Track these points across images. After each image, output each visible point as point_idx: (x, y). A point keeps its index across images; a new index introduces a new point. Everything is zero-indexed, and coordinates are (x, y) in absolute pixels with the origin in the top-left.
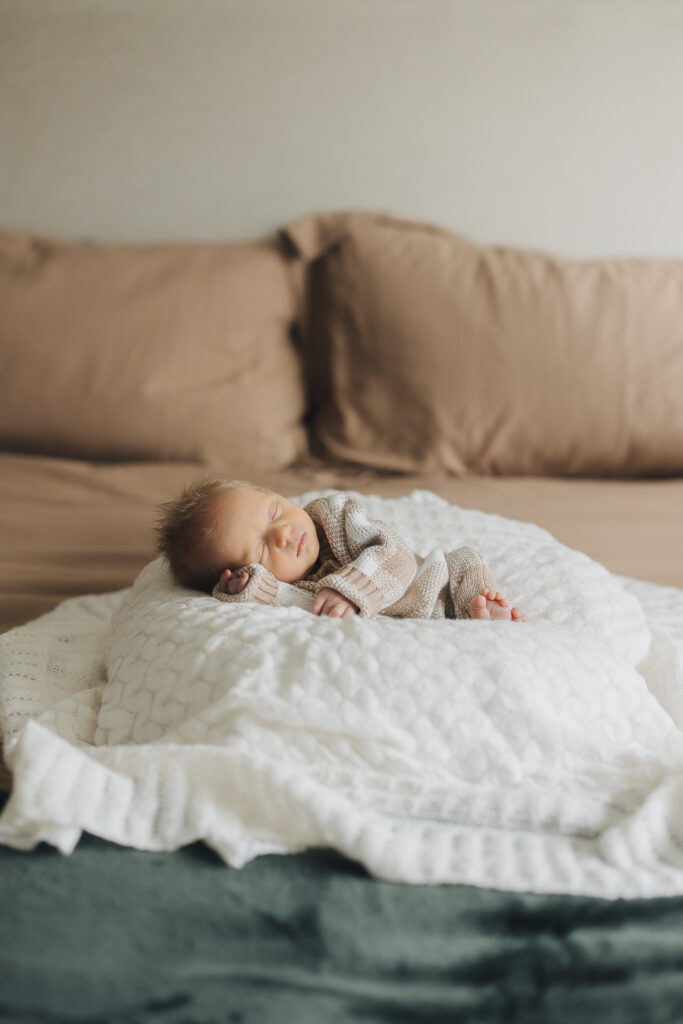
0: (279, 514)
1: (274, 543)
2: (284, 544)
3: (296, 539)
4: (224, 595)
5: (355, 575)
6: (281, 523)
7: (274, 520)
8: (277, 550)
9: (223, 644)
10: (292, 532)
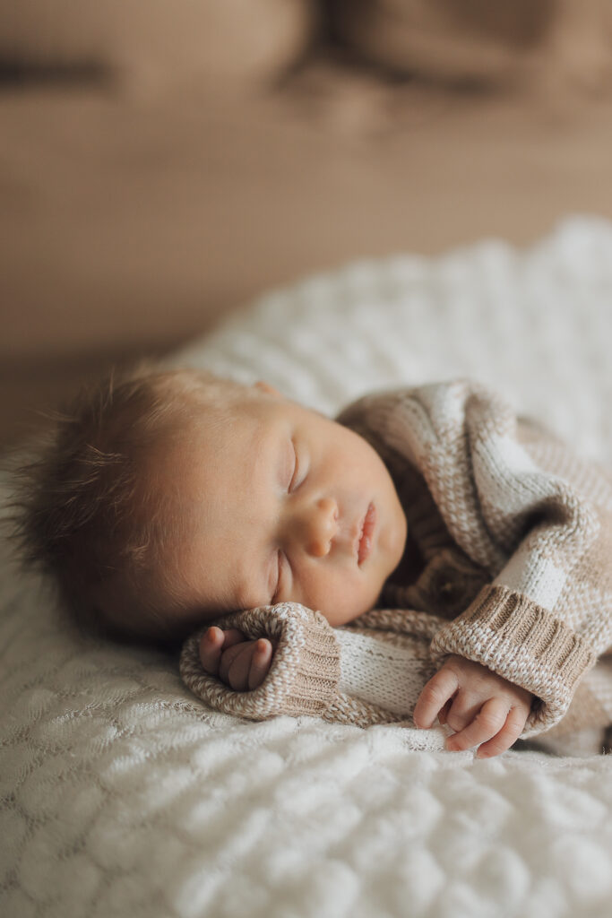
0: (302, 473)
1: (301, 549)
2: (326, 548)
3: (353, 532)
4: (212, 692)
5: (521, 617)
6: (312, 498)
7: (295, 490)
8: (311, 563)
9: (221, 897)
10: (342, 513)
